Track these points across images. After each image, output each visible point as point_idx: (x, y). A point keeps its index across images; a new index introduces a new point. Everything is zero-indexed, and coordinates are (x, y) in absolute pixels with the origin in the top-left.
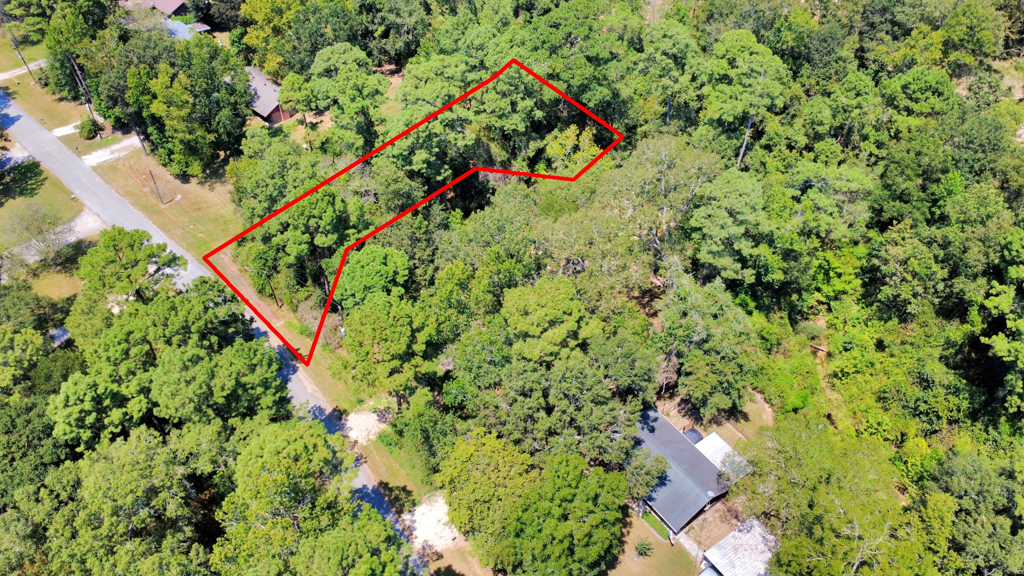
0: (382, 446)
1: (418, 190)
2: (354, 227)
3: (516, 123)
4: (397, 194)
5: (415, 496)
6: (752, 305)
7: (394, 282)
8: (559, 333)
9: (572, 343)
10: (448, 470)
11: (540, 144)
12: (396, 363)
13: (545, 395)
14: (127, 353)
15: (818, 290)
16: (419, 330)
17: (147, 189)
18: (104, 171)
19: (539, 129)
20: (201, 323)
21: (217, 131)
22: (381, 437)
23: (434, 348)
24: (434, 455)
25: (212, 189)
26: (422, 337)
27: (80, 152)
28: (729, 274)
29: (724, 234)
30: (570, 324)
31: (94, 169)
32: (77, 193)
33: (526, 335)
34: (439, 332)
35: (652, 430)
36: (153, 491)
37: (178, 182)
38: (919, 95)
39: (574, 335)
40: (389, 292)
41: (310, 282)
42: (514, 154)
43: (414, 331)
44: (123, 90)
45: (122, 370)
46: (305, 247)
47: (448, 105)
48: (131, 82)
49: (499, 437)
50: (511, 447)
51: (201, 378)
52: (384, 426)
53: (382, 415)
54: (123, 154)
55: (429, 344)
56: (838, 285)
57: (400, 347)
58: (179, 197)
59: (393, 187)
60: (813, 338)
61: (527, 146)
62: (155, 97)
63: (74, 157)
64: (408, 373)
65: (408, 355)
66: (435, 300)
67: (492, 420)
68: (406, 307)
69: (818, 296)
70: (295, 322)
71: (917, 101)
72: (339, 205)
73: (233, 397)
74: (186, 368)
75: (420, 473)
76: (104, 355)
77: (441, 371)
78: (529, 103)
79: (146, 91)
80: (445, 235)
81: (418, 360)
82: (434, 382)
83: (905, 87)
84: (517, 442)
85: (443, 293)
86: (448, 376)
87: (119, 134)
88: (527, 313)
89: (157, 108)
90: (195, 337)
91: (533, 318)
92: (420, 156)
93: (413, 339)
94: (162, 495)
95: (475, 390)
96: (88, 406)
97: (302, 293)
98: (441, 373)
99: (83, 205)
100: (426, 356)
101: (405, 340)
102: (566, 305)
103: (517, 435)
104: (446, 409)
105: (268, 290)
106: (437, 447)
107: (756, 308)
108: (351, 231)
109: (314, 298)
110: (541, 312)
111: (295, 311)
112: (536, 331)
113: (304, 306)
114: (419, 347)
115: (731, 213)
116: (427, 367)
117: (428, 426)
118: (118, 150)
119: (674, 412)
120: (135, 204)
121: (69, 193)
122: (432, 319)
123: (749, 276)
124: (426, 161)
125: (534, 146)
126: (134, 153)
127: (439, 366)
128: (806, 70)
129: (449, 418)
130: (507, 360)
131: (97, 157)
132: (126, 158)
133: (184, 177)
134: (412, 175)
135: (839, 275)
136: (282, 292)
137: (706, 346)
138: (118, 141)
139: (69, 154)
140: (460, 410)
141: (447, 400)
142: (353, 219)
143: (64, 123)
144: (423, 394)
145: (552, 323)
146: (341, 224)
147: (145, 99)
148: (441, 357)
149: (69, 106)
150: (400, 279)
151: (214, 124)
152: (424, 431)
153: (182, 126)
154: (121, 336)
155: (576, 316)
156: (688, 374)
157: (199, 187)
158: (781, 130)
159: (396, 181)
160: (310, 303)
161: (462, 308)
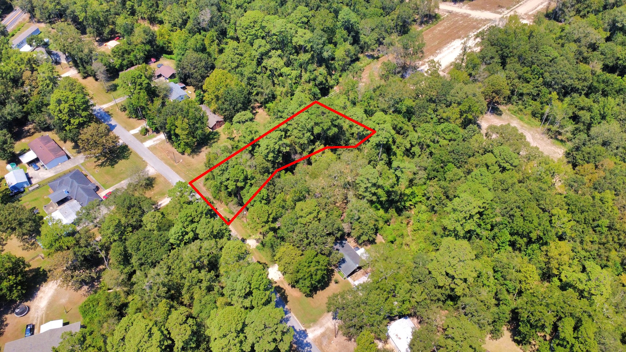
0: (257, 250)
1: (269, 165)
2: (249, 179)
3: (304, 141)
4: (263, 168)
5: (268, 266)
6: (379, 207)
7: (263, 199)
8: (312, 216)
9: (316, 219)
10: (278, 255)
11: (313, 147)
12: (264, 224)
13: (307, 233)
14: (186, 220)
15: (410, 200)
16: (270, 214)
17: (169, 157)
18: (152, 149)
19: (313, 142)
20: (206, 211)
21: (196, 138)
22: (257, 247)
23: (275, 220)
24: (274, 252)
25: (193, 157)
26: (271, 216)
27: (142, 141)
28: (368, 198)
29: (365, 186)
30: (315, 214)
31: (149, 148)
32: (144, 158)
33: (302, 217)
34: (276, 215)
35: (343, 247)
36: (201, 257)
37: (180, 155)
38: (446, 133)
39: (317, 217)
40: (261, 202)
41: (233, 196)
42: (303, 150)
43: (269, 215)
44: (165, 124)
45: (185, 225)
46: (234, 187)
47: (280, 139)
48: (168, 121)
49: (293, 246)
50: (296, 248)
51: (211, 227)
52: (258, 244)
53: (257, 241)
54: (158, 142)
55: (273, 218)
56: (417, 199)
57: (265, 219)
58: (181, 160)
59: (262, 166)
60: (408, 218)
61: (308, 148)
62: (176, 127)
63: (140, 143)
64: (267, 227)
65: (267, 222)
66: (275, 205)
67: (291, 241)
68: (266, 207)
69: (411, 203)
70: (227, 209)
71: (446, 135)
72: (245, 173)
73: (218, 233)
74: (207, 224)
75: (269, 258)
76: (180, 221)
77: (277, 226)
78: (309, 134)
79: (174, 125)
80: (279, 180)
81: (270, 223)
82: (274, 230)
83: (442, 130)
84: (298, 247)
85: (278, 203)
86: (279, 228)
87: (155, 133)
88: (302, 210)
89: (178, 131)
90: (204, 215)
91: (304, 211)
92: (271, 155)
93: (269, 217)
94: (203, 258)
95: (287, 232)
96: (180, 234)
97: (230, 199)
98: (277, 227)
99: (147, 163)
100: (273, 222)
101: (266, 217)
102: (314, 208)
103: (298, 245)
104: (278, 238)
105: (218, 197)
106: (275, 249)
107: (382, 208)
108: (248, 181)
109: (234, 201)
110: (306, 210)
111: (227, 205)
112: (304, 215)
113: (230, 204)
114: (270, 219)
115: (368, 179)
116: (273, 225)
117: (273, 243)
118: (156, 140)
119: (352, 242)
120: (166, 163)
121: (141, 158)
122: (274, 211)
123: (374, 198)
124: (273, 157)
125: (311, 148)
126: (163, 141)
127: (276, 225)
128: (414, 118)
129: (279, 240)
130: (297, 223)
131: (149, 143)
132: (160, 144)
133: (183, 153)
134: (268, 161)
135: (417, 196)
136: (223, 199)
137: (359, 221)
138: (155, 137)
139: (138, 142)
140: (283, 239)
141: (278, 235)
142: (249, 177)
143: (133, 128)
144: (271, 234)
145: (310, 213)
146: (246, 179)
147: (173, 128)
148: (277, 222)
149: (133, 121)
150: (265, 198)
151: (195, 134)
152: (271, 244)
153: (184, 137)
154: (185, 215)
155: (317, 211)
156: (354, 229)
157: (188, 157)
158: (402, 141)
159: (263, 163)
160: (233, 202)
161: (283, 207)
